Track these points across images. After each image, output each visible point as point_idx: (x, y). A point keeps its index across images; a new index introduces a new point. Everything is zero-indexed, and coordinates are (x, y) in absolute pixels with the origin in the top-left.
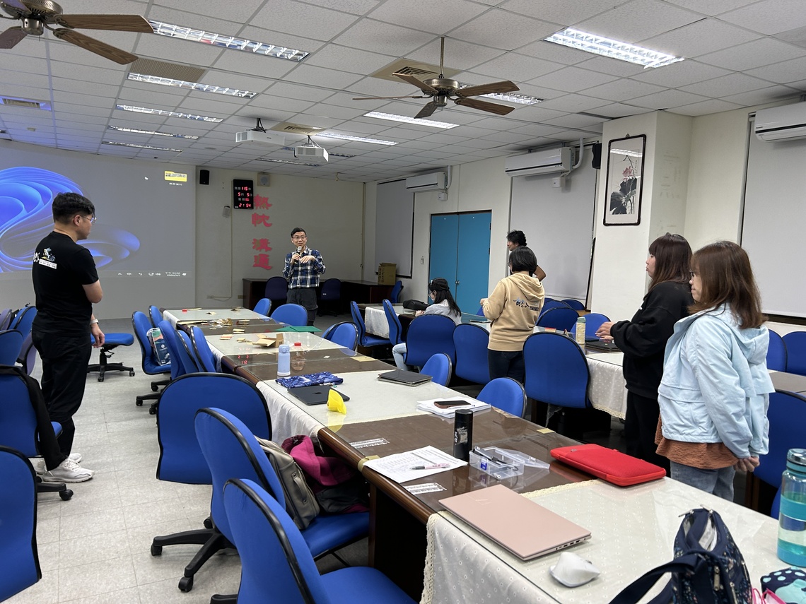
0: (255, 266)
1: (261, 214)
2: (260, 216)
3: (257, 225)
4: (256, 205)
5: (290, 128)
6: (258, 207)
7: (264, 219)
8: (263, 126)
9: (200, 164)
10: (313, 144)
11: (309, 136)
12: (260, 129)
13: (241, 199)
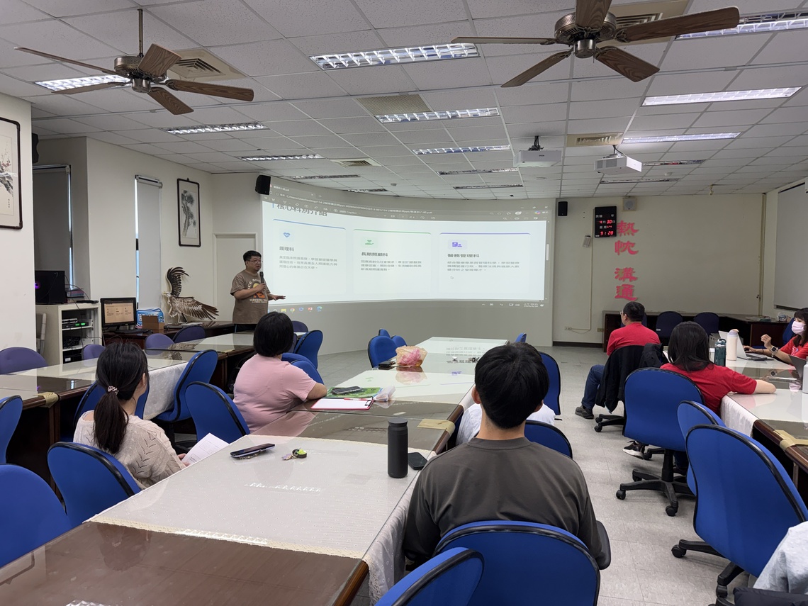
0: (617, 297)
1: (626, 242)
2: (624, 244)
3: (621, 253)
4: (619, 232)
5: (582, 140)
6: (623, 234)
7: (628, 247)
8: (541, 144)
9: (558, 196)
10: (619, 154)
11: (614, 146)
12: (536, 148)
13: (603, 227)
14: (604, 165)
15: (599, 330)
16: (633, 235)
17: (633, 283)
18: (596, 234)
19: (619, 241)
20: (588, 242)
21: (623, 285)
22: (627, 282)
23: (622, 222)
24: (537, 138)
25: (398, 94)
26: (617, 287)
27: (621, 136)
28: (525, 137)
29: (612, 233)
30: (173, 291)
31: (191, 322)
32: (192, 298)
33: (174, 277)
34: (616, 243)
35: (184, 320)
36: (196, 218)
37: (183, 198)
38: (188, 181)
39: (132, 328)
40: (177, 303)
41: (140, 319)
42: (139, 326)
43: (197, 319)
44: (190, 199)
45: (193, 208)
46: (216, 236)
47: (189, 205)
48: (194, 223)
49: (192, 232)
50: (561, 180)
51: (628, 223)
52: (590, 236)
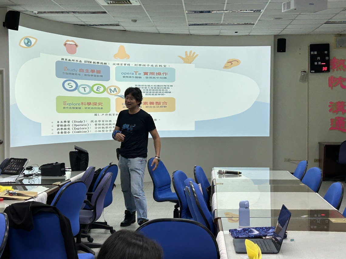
0: (331, 129)
1: (338, 76)
2: (337, 79)
4: (332, 68)
6: (335, 70)
7: (341, 81)
9: (276, 33)
13: (318, 63)
15: (316, 161)
16: (344, 70)
18: (311, 69)
19: (332, 77)
20: (304, 78)
21: (336, 118)
22: (340, 114)
23: (334, 58)
26: (332, 120)
29: (325, 69)
34: (329, 79)
51: (340, 59)
52: (305, 72)
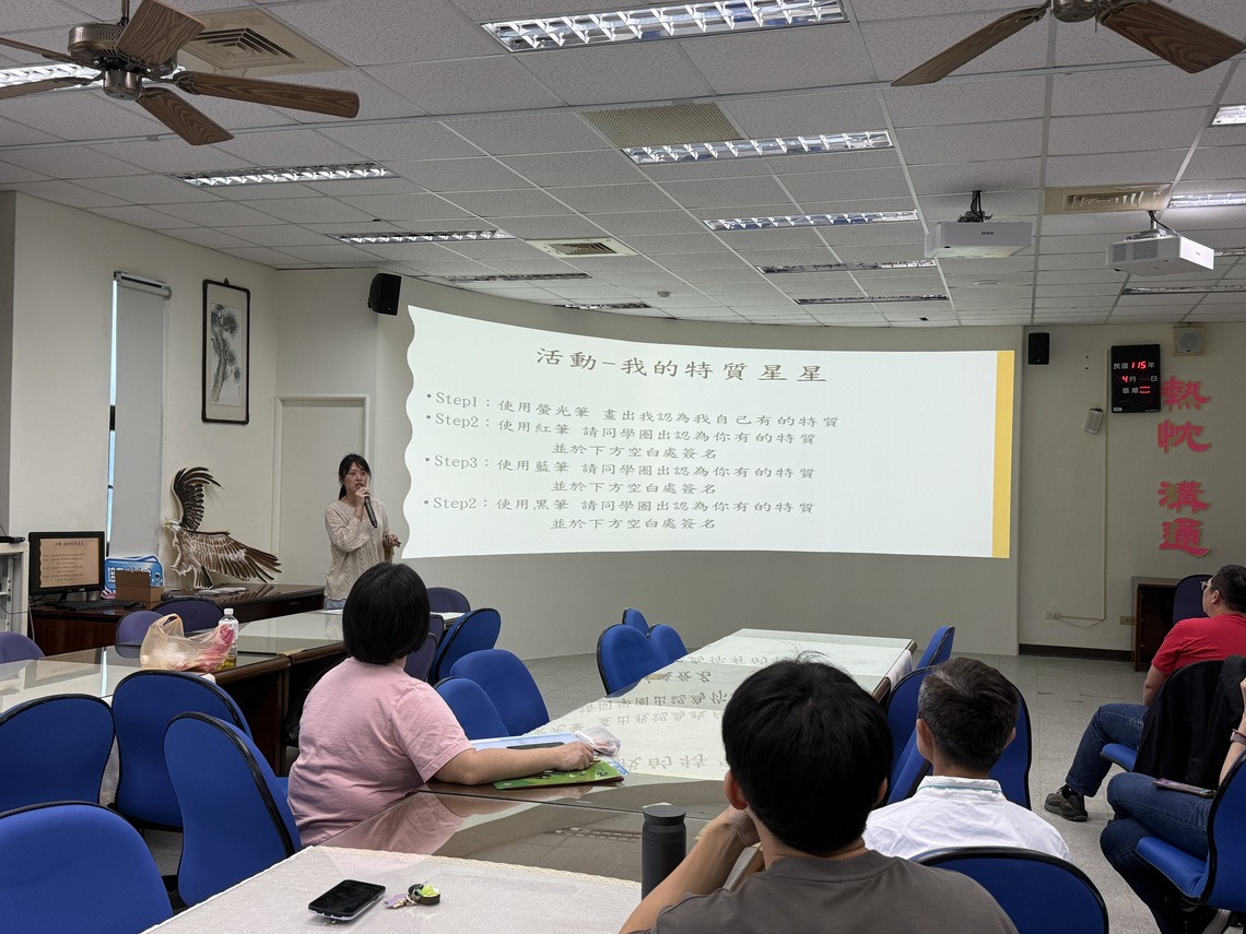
0: (1163, 547)
1: (1183, 423)
2: (1179, 428)
3: (1172, 449)
4: (1167, 402)
5: (1077, 200)
6: (1175, 407)
7: (1188, 434)
8: (986, 208)
9: (1027, 321)
10: (1162, 231)
11: (1151, 213)
12: (975, 216)
13: (1130, 390)
14: (1129, 254)
15: (1124, 621)
16: (1197, 407)
17: (1200, 516)
18: (1113, 406)
19: (1167, 422)
20: (1097, 424)
21: (1176, 520)
22: (1187, 512)
23: (1173, 378)
24: (977, 195)
25: (670, 104)
26: (1165, 524)
27: (1166, 192)
28: (950, 193)
29: (1150, 403)
30: (185, 519)
31: (222, 585)
32: (226, 534)
33: (189, 488)
34: (1160, 426)
35: (206, 580)
36: (240, 363)
37: (213, 321)
38: (226, 284)
39: (94, 598)
40: (193, 545)
41: (111, 578)
42: (109, 592)
43: (235, 580)
44: (230, 324)
45: (236, 343)
46: (284, 401)
47: (226, 335)
48: (237, 374)
49: (231, 391)
50: (1035, 285)
51: (1186, 382)
52: (1100, 410)
